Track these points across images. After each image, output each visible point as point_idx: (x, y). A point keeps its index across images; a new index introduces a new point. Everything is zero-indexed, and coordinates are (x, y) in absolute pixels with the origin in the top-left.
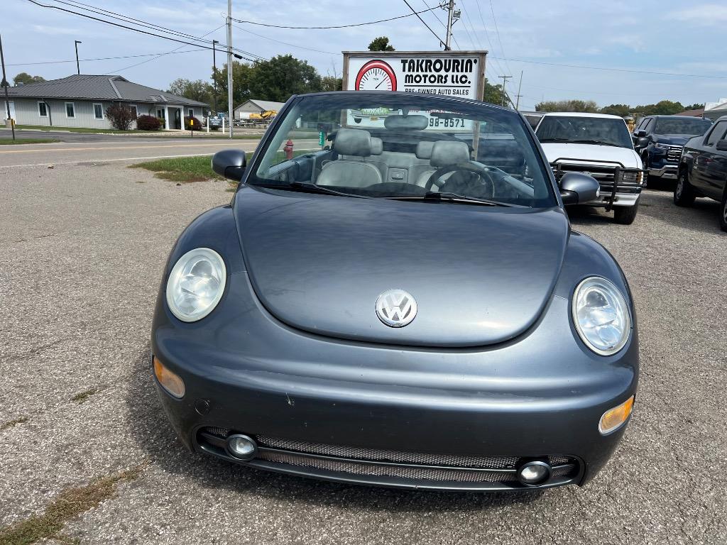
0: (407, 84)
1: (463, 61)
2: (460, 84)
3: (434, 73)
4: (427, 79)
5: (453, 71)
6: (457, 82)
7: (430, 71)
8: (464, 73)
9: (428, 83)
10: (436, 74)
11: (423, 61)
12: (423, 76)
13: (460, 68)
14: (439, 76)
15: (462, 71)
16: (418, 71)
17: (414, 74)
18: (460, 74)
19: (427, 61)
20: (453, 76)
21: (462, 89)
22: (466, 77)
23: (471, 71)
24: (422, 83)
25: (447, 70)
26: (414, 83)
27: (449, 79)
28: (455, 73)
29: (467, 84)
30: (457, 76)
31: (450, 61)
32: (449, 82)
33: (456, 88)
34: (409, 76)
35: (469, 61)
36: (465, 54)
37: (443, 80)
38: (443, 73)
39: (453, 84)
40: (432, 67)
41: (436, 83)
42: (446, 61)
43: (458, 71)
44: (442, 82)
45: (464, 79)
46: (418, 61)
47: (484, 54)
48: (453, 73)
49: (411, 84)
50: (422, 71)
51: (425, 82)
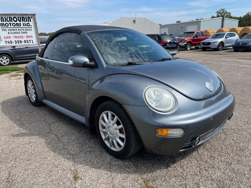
0: (2, 27)
1: (26, 17)
2: (27, 26)
3: (14, 22)
4: (11, 25)
5: (23, 21)
6: (26, 26)
7: (12, 21)
8: (28, 22)
9: (12, 26)
10: (15, 23)
11: (7, 18)
12: (9, 24)
13: (25, 20)
14: (17, 23)
15: (27, 21)
16: (6, 21)
17: (5, 23)
18: (26, 23)
19: (10, 18)
20: (23, 23)
21: (29, 28)
22: (29, 24)
23: (30, 21)
24: (9, 26)
25: (20, 21)
26: (6, 27)
27: (22, 24)
28: (24, 22)
29: (30, 26)
30: (25, 23)
31: (20, 17)
32: (22, 26)
33: (26, 28)
34: (2, 24)
35: (29, 18)
36: (27, 15)
37: (19, 25)
38: (18, 22)
39: (24, 27)
40: (12, 20)
41: (16, 26)
42: (18, 17)
43: (25, 21)
44: (19, 26)
45: (28, 25)
46: (5, 18)
47: (34, 15)
48: (23, 22)
49: (4, 27)
50: (8, 21)
51: (11, 26)
